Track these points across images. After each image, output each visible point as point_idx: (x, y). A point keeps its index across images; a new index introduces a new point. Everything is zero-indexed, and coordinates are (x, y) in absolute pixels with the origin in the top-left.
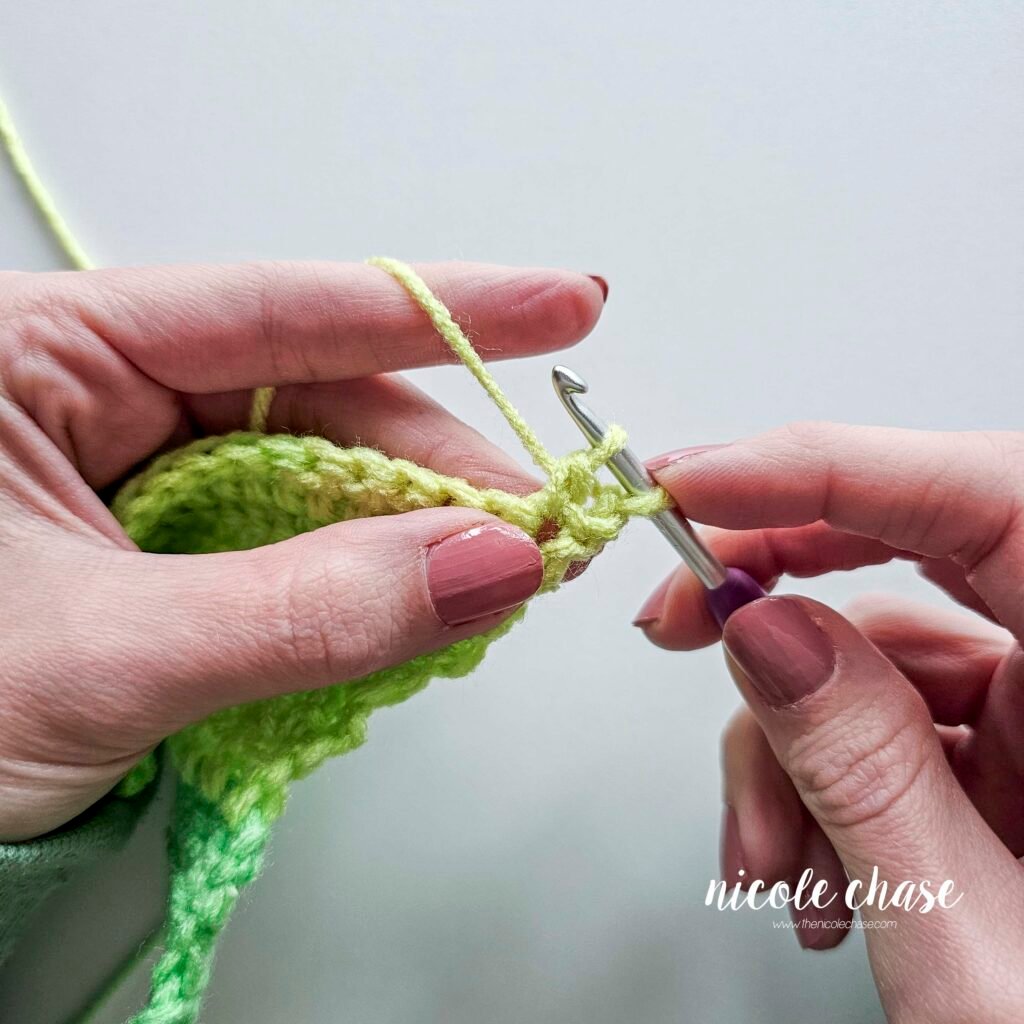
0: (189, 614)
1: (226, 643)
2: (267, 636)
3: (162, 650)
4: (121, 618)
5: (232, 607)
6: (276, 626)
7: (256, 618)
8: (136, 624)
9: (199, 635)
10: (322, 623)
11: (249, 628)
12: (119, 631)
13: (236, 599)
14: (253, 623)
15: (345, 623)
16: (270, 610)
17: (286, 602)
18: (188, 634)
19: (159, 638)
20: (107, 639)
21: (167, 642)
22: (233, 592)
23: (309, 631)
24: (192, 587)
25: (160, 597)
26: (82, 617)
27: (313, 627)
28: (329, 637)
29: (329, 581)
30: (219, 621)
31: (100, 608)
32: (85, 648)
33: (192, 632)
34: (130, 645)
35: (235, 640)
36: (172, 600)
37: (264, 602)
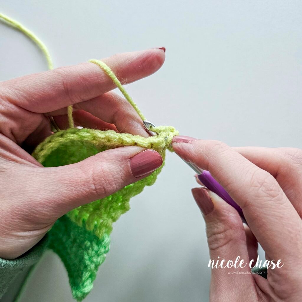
0: (64, 186)
1: (77, 193)
2: (88, 189)
3: (59, 197)
4: (45, 189)
5: (76, 182)
6: (91, 187)
7: (84, 185)
8: (49, 190)
9: (68, 191)
10: (103, 184)
11: (83, 188)
12: (45, 193)
13: (77, 180)
14: (84, 186)
15: (109, 183)
16: (88, 182)
17: (92, 179)
18: (65, 191)
19: (57, 194)
20: (42, 196)
21: (59, 195)
22: (76, 178)
23: (100, 187)
24: (63, 177)
25: (54, 181)
26: (33, 191)
27: (100, 185)
28: (105, 188)
29: (104, 172)
30: (73, 187)
31: (37, 187)
32: (36, 200)
33: (66, 191)
34: (49, 197)
35: (79, 192)
36: (58, 182)
37: (86, 180)
